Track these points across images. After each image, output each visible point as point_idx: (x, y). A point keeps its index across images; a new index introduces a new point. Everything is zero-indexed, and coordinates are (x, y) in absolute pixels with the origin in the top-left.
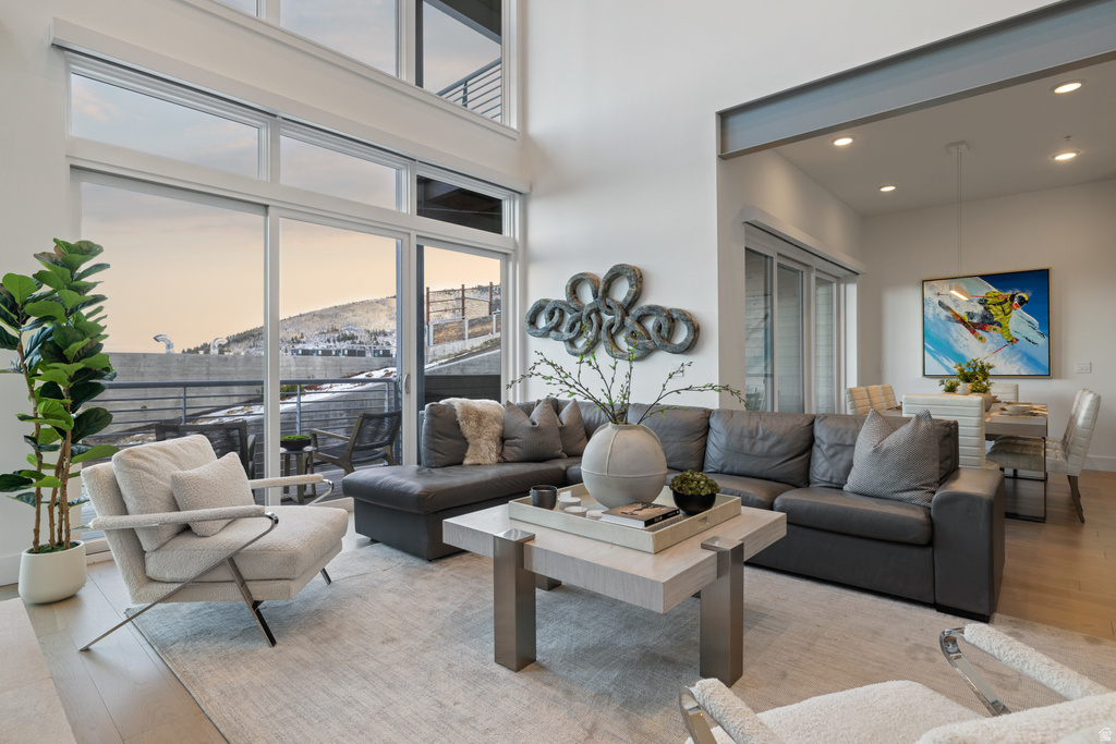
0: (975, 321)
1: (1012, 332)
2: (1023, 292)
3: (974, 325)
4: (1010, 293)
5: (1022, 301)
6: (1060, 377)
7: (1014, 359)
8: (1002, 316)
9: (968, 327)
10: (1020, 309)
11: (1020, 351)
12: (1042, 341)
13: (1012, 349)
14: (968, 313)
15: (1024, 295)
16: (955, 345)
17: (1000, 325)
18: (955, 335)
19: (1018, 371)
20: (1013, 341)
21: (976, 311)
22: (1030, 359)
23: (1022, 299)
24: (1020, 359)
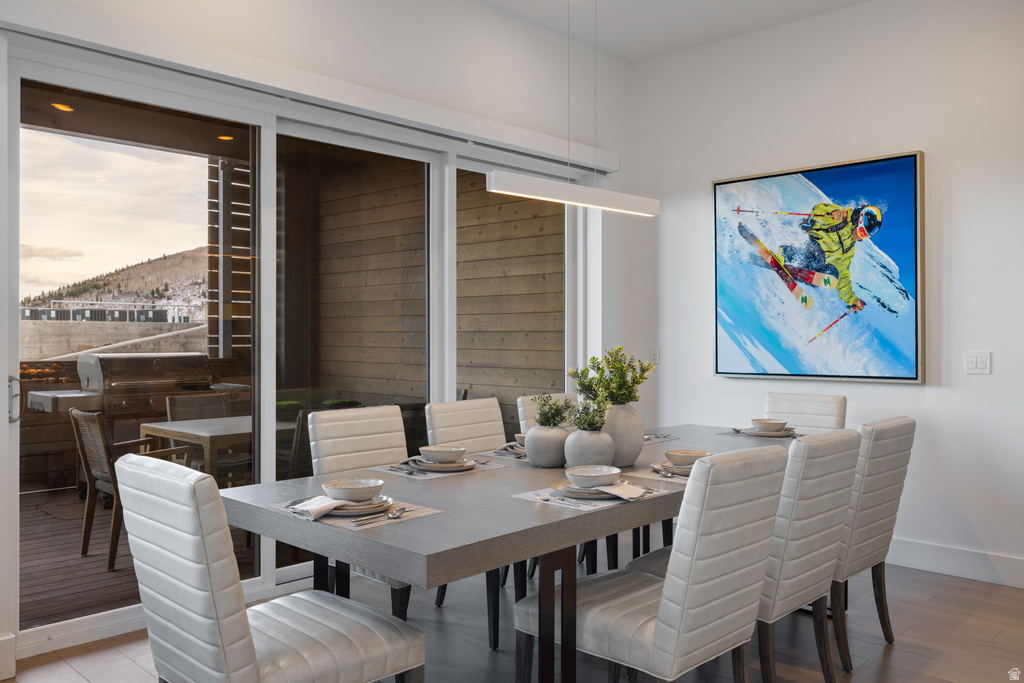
0: (796, 264)
1: (855, 288)
2: (873, 204)
3: (795, 273)
4: (851, 206)
5: (872, 224)
6: (939, 384)
7: (858, 343)
8: (839, 254)
9: (783, 276)
10: (867, 239)
11: (869, 327)
12: (904, 306)
13: (856, 321)
14: (785, 249)
15: (875, 210)
16: (764, 313)
17: (835, 273)
18: (764, 292)
19: (865, 367)
20: (857, 306)
21: (796, 245)
22: (885, 345)
23: (871, 216)
24: (868, 344)
